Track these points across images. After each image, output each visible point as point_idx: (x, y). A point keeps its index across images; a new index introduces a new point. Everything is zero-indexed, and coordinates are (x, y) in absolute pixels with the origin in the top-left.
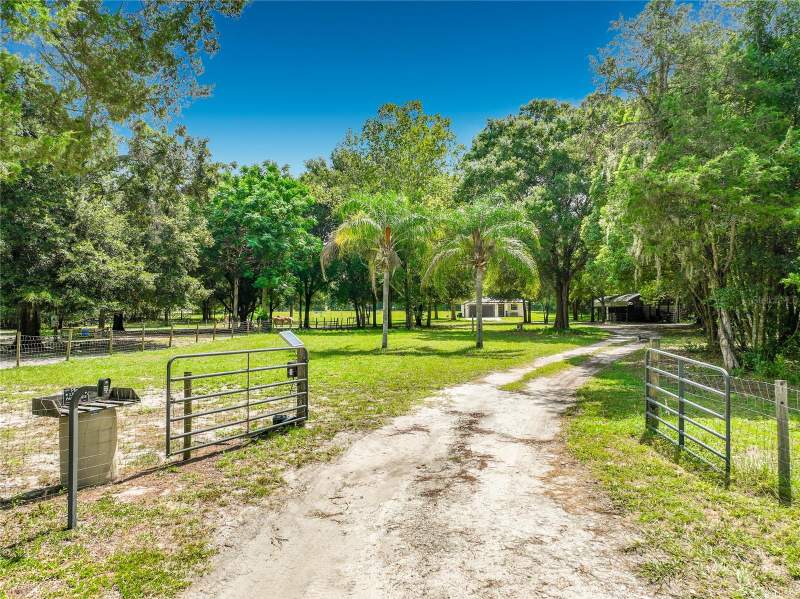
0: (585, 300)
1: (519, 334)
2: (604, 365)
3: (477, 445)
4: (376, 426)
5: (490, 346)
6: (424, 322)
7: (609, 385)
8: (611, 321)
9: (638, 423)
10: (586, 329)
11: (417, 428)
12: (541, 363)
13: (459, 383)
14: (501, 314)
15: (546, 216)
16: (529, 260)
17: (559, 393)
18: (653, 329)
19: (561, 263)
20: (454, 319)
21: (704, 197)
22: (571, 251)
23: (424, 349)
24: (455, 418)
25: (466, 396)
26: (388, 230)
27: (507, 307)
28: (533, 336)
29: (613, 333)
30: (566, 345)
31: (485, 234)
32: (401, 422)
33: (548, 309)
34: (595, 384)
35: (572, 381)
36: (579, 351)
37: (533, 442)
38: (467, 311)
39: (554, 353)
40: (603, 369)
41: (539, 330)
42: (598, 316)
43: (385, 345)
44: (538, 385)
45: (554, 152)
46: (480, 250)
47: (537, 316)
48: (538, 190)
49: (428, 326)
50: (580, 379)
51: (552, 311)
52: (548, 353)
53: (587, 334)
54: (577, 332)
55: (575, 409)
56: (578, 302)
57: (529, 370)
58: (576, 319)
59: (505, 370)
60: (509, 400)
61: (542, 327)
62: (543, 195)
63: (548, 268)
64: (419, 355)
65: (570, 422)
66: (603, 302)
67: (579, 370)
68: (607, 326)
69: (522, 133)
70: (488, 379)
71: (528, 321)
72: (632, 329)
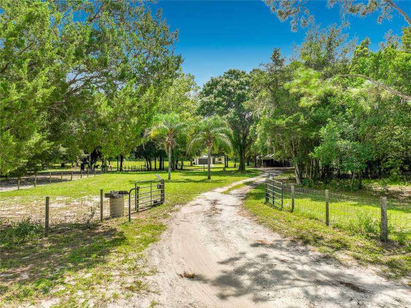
0: (253, 156)
1: (224, 173)
2: (258, 185)
3: (218, 207)
4: (185, 204)
5: (213, 178)
6: (179, 167)
7: (257, 191)
8: (264, 166)
9: (264, 200)
10: (252, 170)
11: (197, 204)
12: (234, 184)
13: (206, 192)
14: (214, 163)
15: (236, 122)
16: (229, 143)
17: (241, 194)
18: (280, 170)
19: (242, 141)
20: (191, 165)
21: (287, 128)
22: (246, 136)
23: (187, 180)
24: (209, 201)
25: (210, 195)
26: (171, 130)
27: (216, 160)
28: (230, 173)
29: (264, 172)
30: (244, 177)
31: (211, 132)
32: (192, 203)
33: (236, 161)
34: (253, 191)
35: (246, 190)
36: (249, 180)
37: (234, 206)
38: (198, 161)
39: (239, 181)
40: (256, 186)
41: (232, 171)
42: (258, 164)
43: (169, 178)
44: (233, 192)
45: (239, 94)
46: (209, 138)
47: (231, 164)
48: (232, 110)
49: (182, 169)
50: (248, 189)
51: (238, 162)
52: (236, 181)
53: (252, 172)
54: (248, 172)
55: (247, 198)
56: (249, 157)
57: (230, 187)
58: (248, 165)
59: (221, 187)
60: (225, 196)
61: (233, 169)
62: (234, 113)
63: (236, 144)
64: (185, 182)
65: (244, 201)
66: (260, 157)
67: (248, 187)
68: (262, 169)
69: (226, 85)
70: (216, 190)
71: (227, 166)
72: (273, 170)
